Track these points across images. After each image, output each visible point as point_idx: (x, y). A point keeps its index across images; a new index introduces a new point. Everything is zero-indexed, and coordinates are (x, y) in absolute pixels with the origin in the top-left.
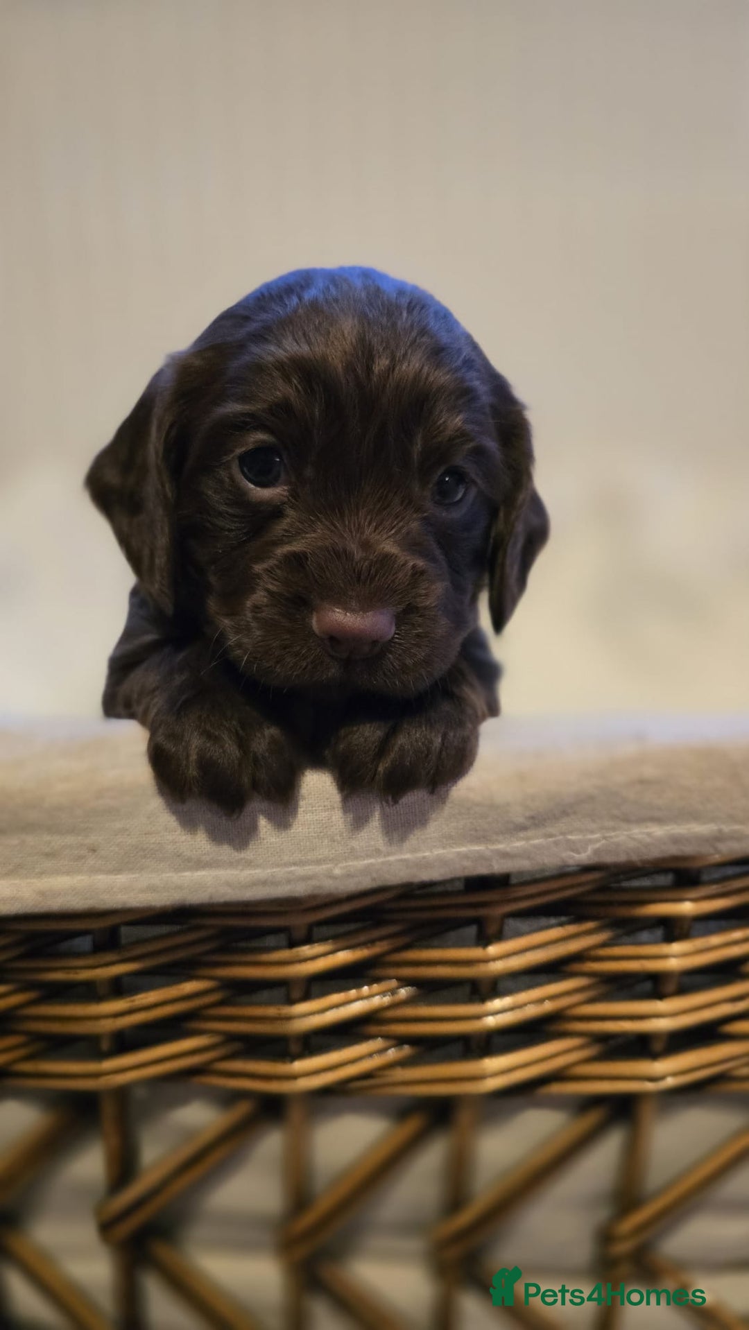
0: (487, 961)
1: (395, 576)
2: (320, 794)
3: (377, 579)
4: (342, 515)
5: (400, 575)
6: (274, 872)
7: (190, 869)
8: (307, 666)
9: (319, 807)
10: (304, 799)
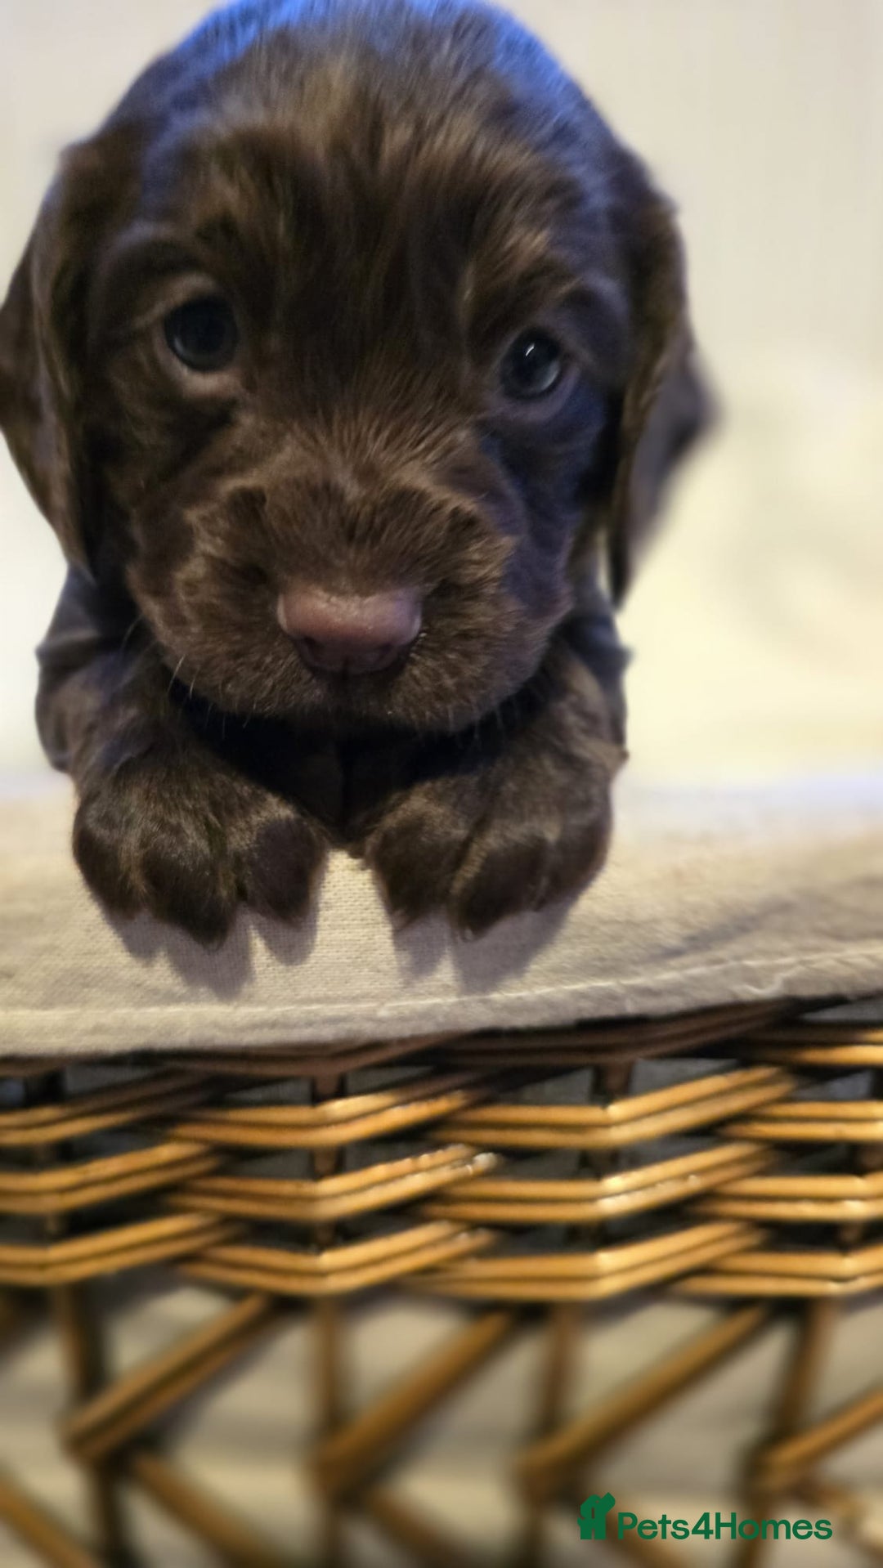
0: (607, 1125)
1: (417, 532)
2: (355, 901)
3: (384, 537)
4: (328, 422)
5: (429, 528)
6: (287, 1011)
7: (157, 1003)
8: (274, 687)
9: (353, 920)
10: (329, 907)
